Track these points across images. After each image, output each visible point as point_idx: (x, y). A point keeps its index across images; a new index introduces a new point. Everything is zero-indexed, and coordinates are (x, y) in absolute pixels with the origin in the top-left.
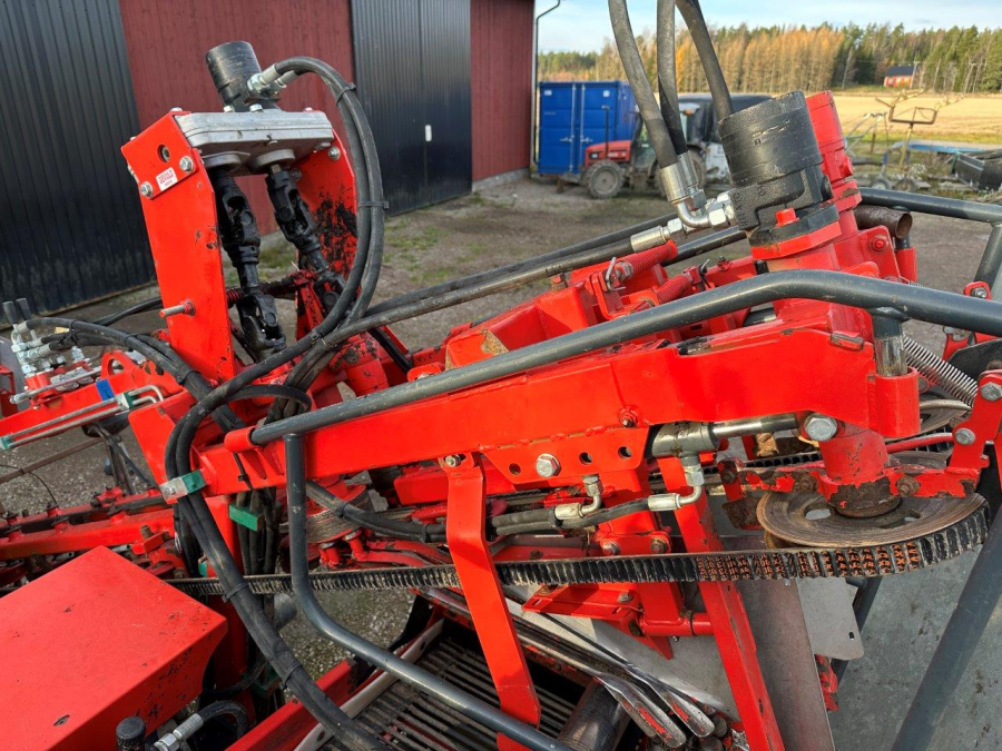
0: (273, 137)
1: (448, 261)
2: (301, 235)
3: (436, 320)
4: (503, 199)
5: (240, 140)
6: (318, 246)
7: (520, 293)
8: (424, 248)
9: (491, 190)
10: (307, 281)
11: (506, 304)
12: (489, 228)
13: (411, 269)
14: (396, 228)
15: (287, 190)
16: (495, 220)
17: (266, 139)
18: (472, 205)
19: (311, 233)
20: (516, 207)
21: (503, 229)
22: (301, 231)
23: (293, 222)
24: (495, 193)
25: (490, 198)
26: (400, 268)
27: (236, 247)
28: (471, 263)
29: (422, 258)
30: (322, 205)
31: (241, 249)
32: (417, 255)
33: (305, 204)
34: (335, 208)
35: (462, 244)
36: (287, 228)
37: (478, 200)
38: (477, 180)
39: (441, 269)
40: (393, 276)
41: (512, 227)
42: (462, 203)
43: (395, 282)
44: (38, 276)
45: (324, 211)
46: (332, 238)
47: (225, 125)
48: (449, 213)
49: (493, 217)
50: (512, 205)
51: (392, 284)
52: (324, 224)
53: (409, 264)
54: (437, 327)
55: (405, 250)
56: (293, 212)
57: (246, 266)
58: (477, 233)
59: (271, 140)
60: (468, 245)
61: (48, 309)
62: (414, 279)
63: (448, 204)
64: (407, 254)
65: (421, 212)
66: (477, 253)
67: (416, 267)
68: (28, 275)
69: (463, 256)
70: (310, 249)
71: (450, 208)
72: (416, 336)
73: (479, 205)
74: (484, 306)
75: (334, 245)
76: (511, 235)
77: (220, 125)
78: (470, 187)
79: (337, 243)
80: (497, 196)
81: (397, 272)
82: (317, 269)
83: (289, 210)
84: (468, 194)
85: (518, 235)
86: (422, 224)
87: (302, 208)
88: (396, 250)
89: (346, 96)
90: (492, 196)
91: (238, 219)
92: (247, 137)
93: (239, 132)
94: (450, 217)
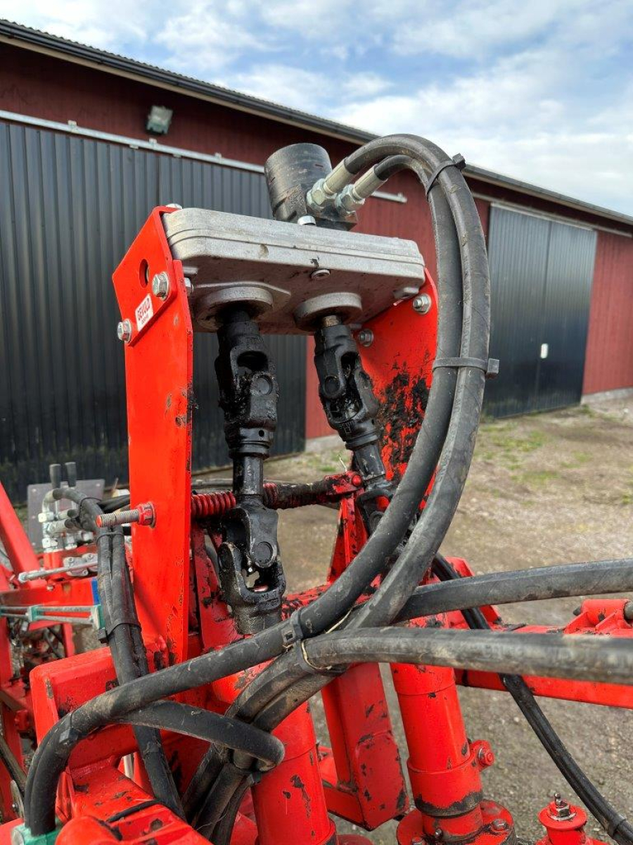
0: (321, 264)
1: (550, 465)
2: (350, 420)
3: (532, 523)
4: (613, 413)
5: (263, 259)
6: (374, 438)
7: (627, 507)
8: (527, 450)
9: (601, 404)
10: (353, 489)
11: (611, 516)
12: (596, 438)
13: (512, 469)
14: (501, 430)
15: (340, 352)
16: (603, 431)
17: (309, 263)
18: (580, 416)
19: (365, 419)
20: (625, 421)
21: (611, 440)
22: (352, 414)
23: (341, 399)
24: (605, 407)
25: (599, 411)
26: (501, 466)
27: (236, 428)
28: (574, 470)
29: (523, 459)
30: (395, 380)
31: (243, 431)
32: (519, 455)
33: (364, 375)
34: (411, 385)
35: (567, 450)
36: (333, 408)
37: (585, 411)
38: (587, 394)
39: (543, 472)
40: (493, 473)
41: (621, 439)
42: (569, 413)
43: (494, 478)
44: (215, 439)
45: (396, 390)
46: (401, 428)
47: (240, 232)
48: (556, 421)
49: (602, 428)
50: (622, 419)
51: (491, 481)
52: (393, 408)
53: (510, 464)
54: (531, 530)
55: (508, 450)
56: (342, 384)
57: (247, 460)
58: (583, 441)
59: (317, 268)
60: (575, 452)
61: (217, 464)
62: (514, 478)
63: (556, 413)
64: (510, 454)
65: (529, 418)
66: (582, 460)
67: (518, 467)
68: (209, 438)
69: (567, 462)
70: (360, 442)
71: (557, 417)
72: (509, 535)
73: (586, 416)
74: (586, 516)
75: (402, 440)
76: (620, 447)
77: (233, 230)
78: (578, 399)
79: (408, 438)
80: (606, 410)
81: (497, 470)
82: (367, 473)
83: (337, 382)
84: (576, 406)
85: (627, 447)
86: (529, 428)
87: (358, 379)
88: (499, 449)
89: (444, 177)
90: (601, 409)
91: (246, 385)
92: (275, 256)
93: (263, 246)
94: (556, 425)
